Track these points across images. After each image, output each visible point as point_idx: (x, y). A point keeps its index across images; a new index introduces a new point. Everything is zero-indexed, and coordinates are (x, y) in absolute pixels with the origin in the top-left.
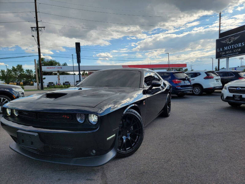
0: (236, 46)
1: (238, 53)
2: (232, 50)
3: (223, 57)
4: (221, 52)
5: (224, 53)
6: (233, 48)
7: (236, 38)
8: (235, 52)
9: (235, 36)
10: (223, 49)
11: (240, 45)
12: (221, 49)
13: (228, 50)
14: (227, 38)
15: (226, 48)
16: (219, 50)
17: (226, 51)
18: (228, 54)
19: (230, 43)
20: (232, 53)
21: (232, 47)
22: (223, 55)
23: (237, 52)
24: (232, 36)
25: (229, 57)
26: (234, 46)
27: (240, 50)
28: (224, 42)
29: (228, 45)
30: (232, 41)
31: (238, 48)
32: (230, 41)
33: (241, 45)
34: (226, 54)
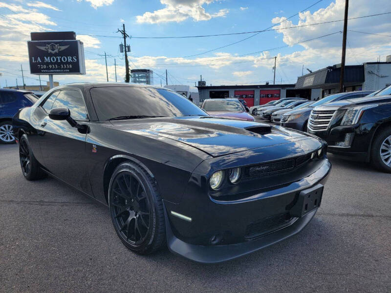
0: (64, 60)
1: (68, 71)
2: (59, 64)
3: (44, 72)
4: (39, 63)
5: (45, 67)
6: (59, 61)
7: (63, 48)
8: (63, 69)
9: (61, 44)
10: (43, 59)
11: (70, 60)
12: (39, 60)
13: (51, 63)
14: (49, 43)
15: (47, 59)
16: (36, 59)
17: (47, 64)
18: (52, 69)
19: (53, 52)
20: (58, 69)
21: (57, 59)
22: (44, 69)
23: (66, 69)
24: (56, 43)
25: (52, 75)
26: (61, 59)
27: (71, 66)
28: (43, 48)
29: (51, 55)
30: (56, 51)
31: (67, 63)
32: (53, 50)
33: (72, 59)
34: (49, 69)
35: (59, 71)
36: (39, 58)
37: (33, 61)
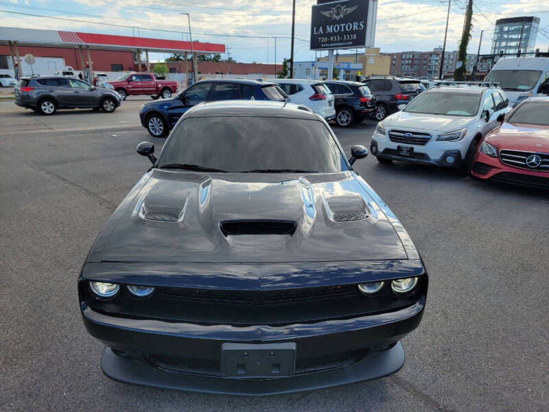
0: (349, 28)
1: (351, 43)
2: (341, 34)
3: (324, 47)
4: (321, 36)
5: (326, 39)
6: (342, 30)
7: (350, 10)
8: (346, 41)
10: (325, 30)
11: (355, 27)
12: (321, 30)
13: (334, 34)
15: (330, 29)
16: (317, 30)
17: (329, 35)
18: (333, 42)
19: (338, 18)
20: (340, 42)
21: (341, 28)
22: (324, 43)
23: (350, 41)
25: (333, 50)
26: (345, 27)
27: (355, 37)
28: (326, 14)
29: (334, 22)
30: (341, 15)
31: (352, 32)
32: (338, 15)
33: (359, 26)
34: (329, 42)
35: (341, 44)
36: (321, 28)
37: (315, 33)
